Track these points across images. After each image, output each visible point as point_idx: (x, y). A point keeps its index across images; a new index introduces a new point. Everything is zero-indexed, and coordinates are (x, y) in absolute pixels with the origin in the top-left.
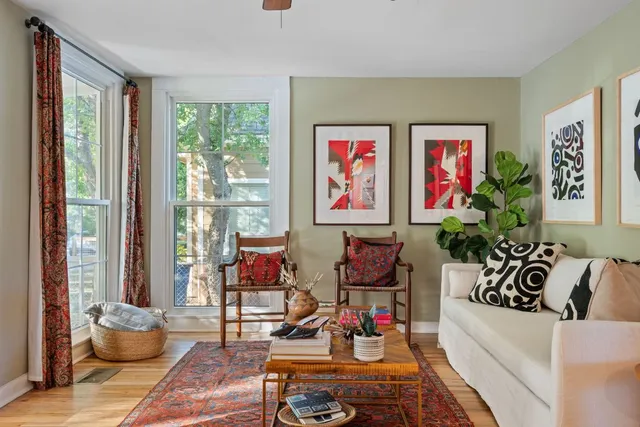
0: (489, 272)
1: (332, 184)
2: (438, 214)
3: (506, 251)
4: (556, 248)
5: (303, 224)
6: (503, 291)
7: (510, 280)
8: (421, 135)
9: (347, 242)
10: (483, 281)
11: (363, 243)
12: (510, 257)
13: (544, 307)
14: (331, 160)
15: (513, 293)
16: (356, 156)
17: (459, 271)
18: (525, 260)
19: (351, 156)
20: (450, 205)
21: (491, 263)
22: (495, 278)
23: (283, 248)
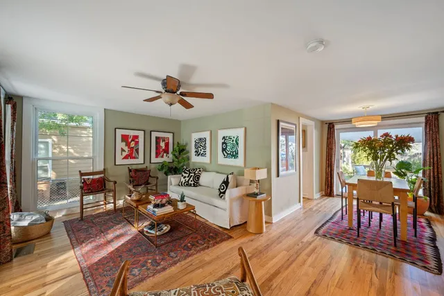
0: (185, 177)
1: (123, 150)
2: (160, 160)
3: (189, 171)
4: (201, 169)
5: (110, 165)
6: (190, 182)
7: (192, 179)
8: (154, 135)
9: (130, 171)
10: (183, 180)
11: (136, 170)
12: (190, 173)
13: (200, 185)
14: (122, 141)
15: (193, 182)
16: (132, 141)
17: (174, 177)
18: (194, 173)
19: (130, 140)
20: (162, 157)
21: (184, 175)
22: (187, 179)
23: (102, 175)
